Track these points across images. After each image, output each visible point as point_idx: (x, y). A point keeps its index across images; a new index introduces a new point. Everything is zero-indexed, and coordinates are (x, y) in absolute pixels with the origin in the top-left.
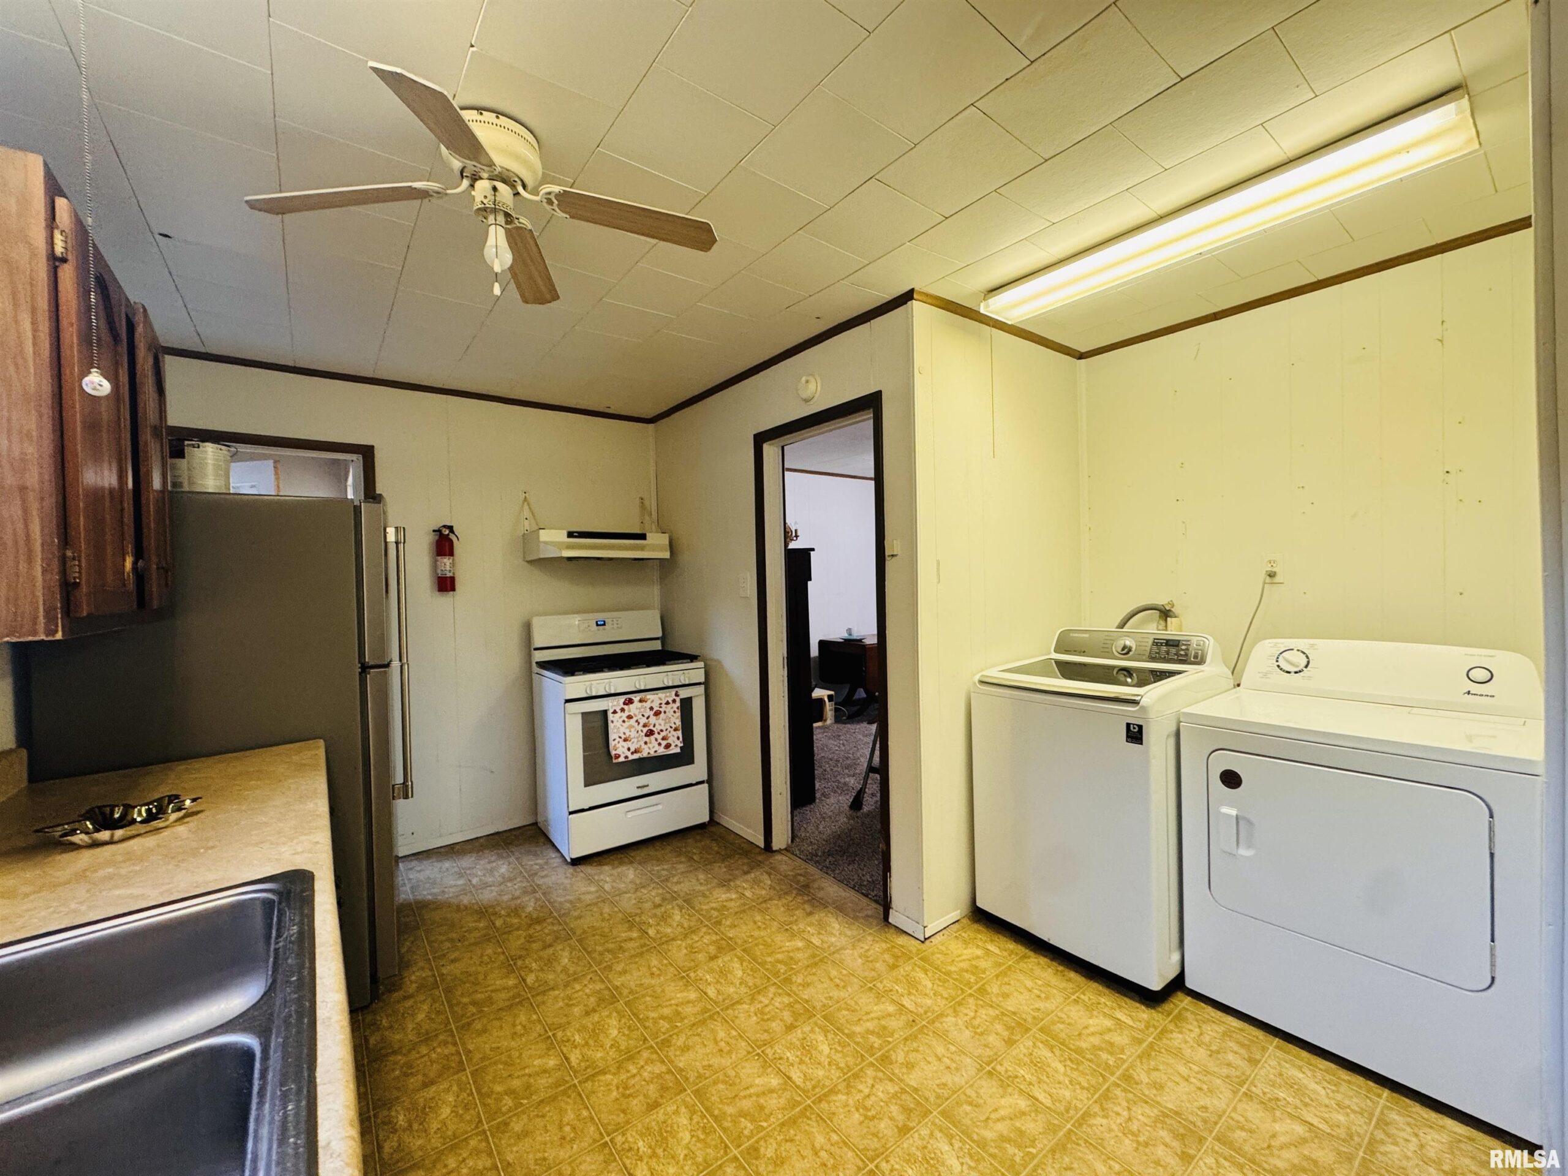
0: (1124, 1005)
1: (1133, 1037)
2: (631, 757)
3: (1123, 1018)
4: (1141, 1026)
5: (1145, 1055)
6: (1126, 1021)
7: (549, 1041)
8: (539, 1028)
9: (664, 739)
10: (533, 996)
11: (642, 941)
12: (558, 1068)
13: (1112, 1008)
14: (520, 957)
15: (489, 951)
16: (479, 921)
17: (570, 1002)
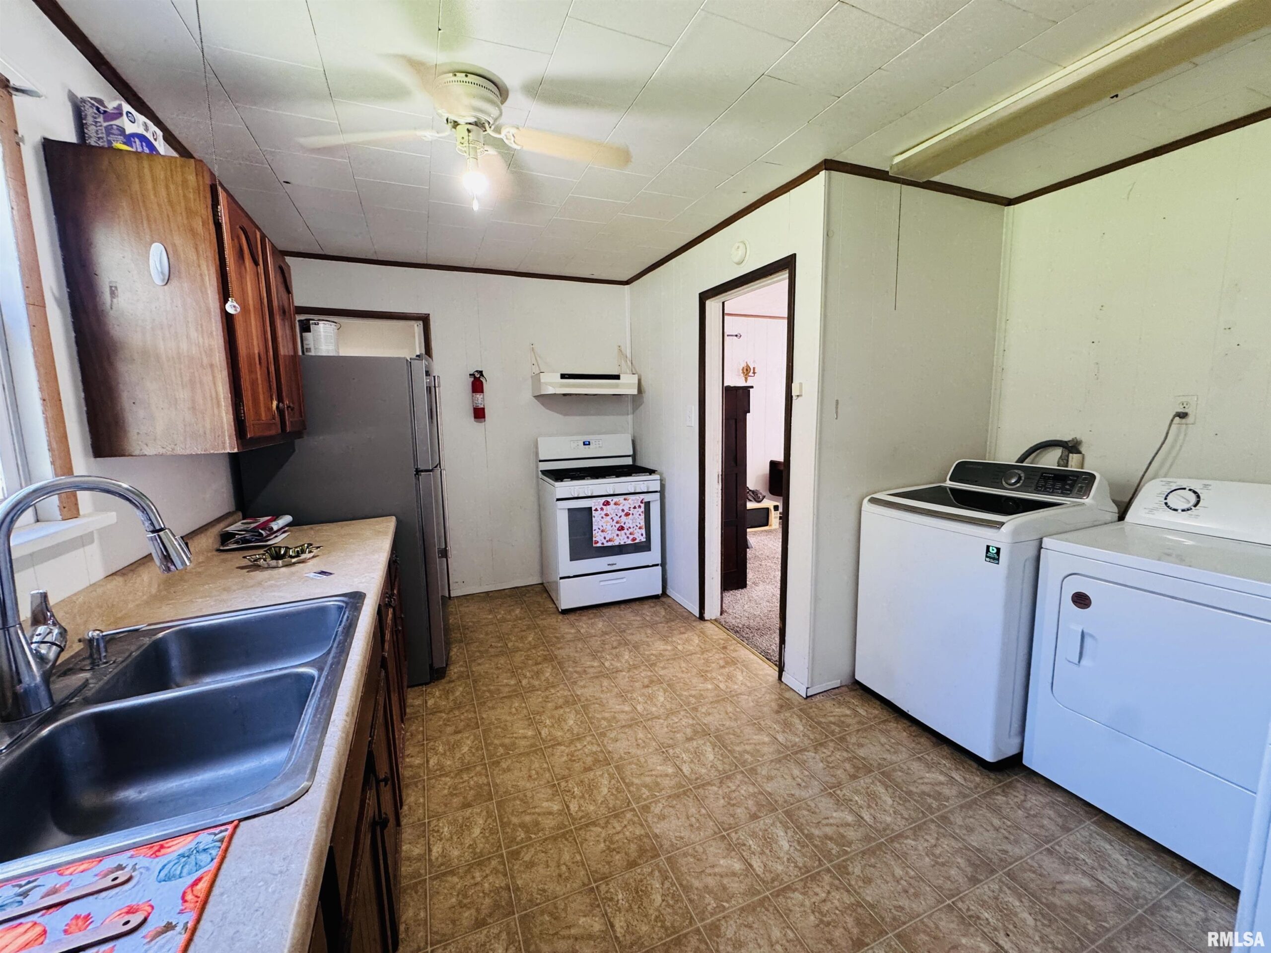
0: (961, 768)
1: (960, 793)
2: (606, 544)
3: (957, 777)
4: (972, 785)
5: (968, 806)
6: (959, 780)
7: (530, 721)
8: (525, 711)
9: (631, 534)
10: (525, 692)
11: (599, 669)
12: (533, 737)
13: (950, 769)
14: (520, 668)
15: (502, 662)
16: (499, 642)
17: (546, 700)
